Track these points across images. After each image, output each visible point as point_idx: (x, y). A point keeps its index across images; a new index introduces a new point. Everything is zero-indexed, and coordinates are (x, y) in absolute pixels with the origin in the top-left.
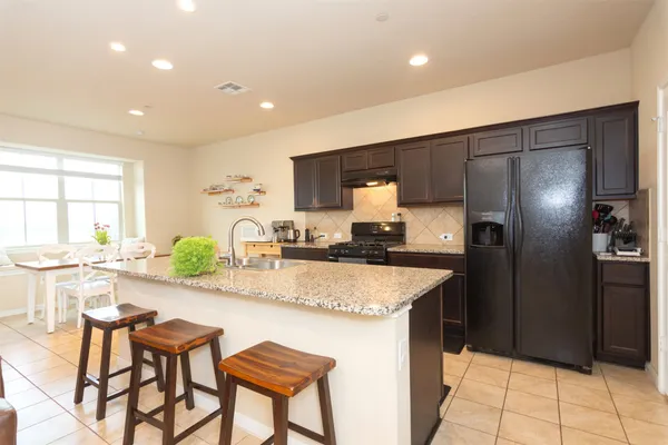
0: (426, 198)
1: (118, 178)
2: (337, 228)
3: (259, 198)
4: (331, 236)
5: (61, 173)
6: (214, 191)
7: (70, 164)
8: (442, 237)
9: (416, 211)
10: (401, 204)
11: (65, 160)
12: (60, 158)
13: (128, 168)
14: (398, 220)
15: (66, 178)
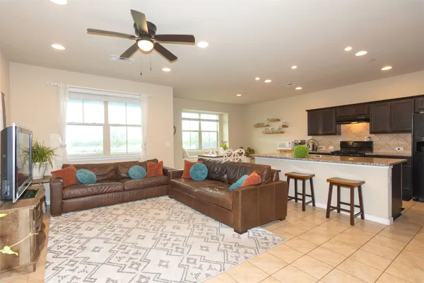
0: (388, 129)
1: (217, 121)
2: (331, 144)
3: (284, 129)
4: (327, 148)
5: (199, 120)
6: (258, 126)
7: (204, 116)
8: (397, 149)
9: (380, 136)
10: (371, 133)
11: (201, 115)
12: (200, 114)
13: (221, 116)
14: (368, 140)
15: (202, 122)
